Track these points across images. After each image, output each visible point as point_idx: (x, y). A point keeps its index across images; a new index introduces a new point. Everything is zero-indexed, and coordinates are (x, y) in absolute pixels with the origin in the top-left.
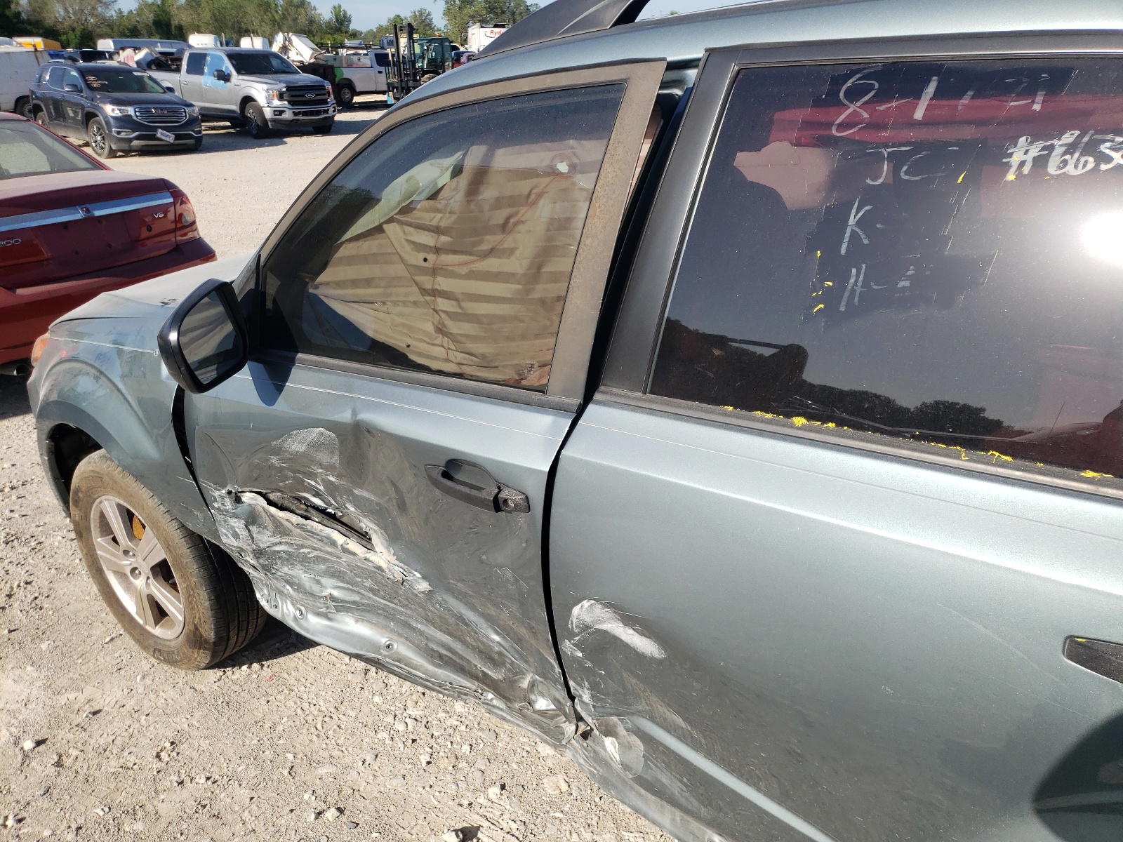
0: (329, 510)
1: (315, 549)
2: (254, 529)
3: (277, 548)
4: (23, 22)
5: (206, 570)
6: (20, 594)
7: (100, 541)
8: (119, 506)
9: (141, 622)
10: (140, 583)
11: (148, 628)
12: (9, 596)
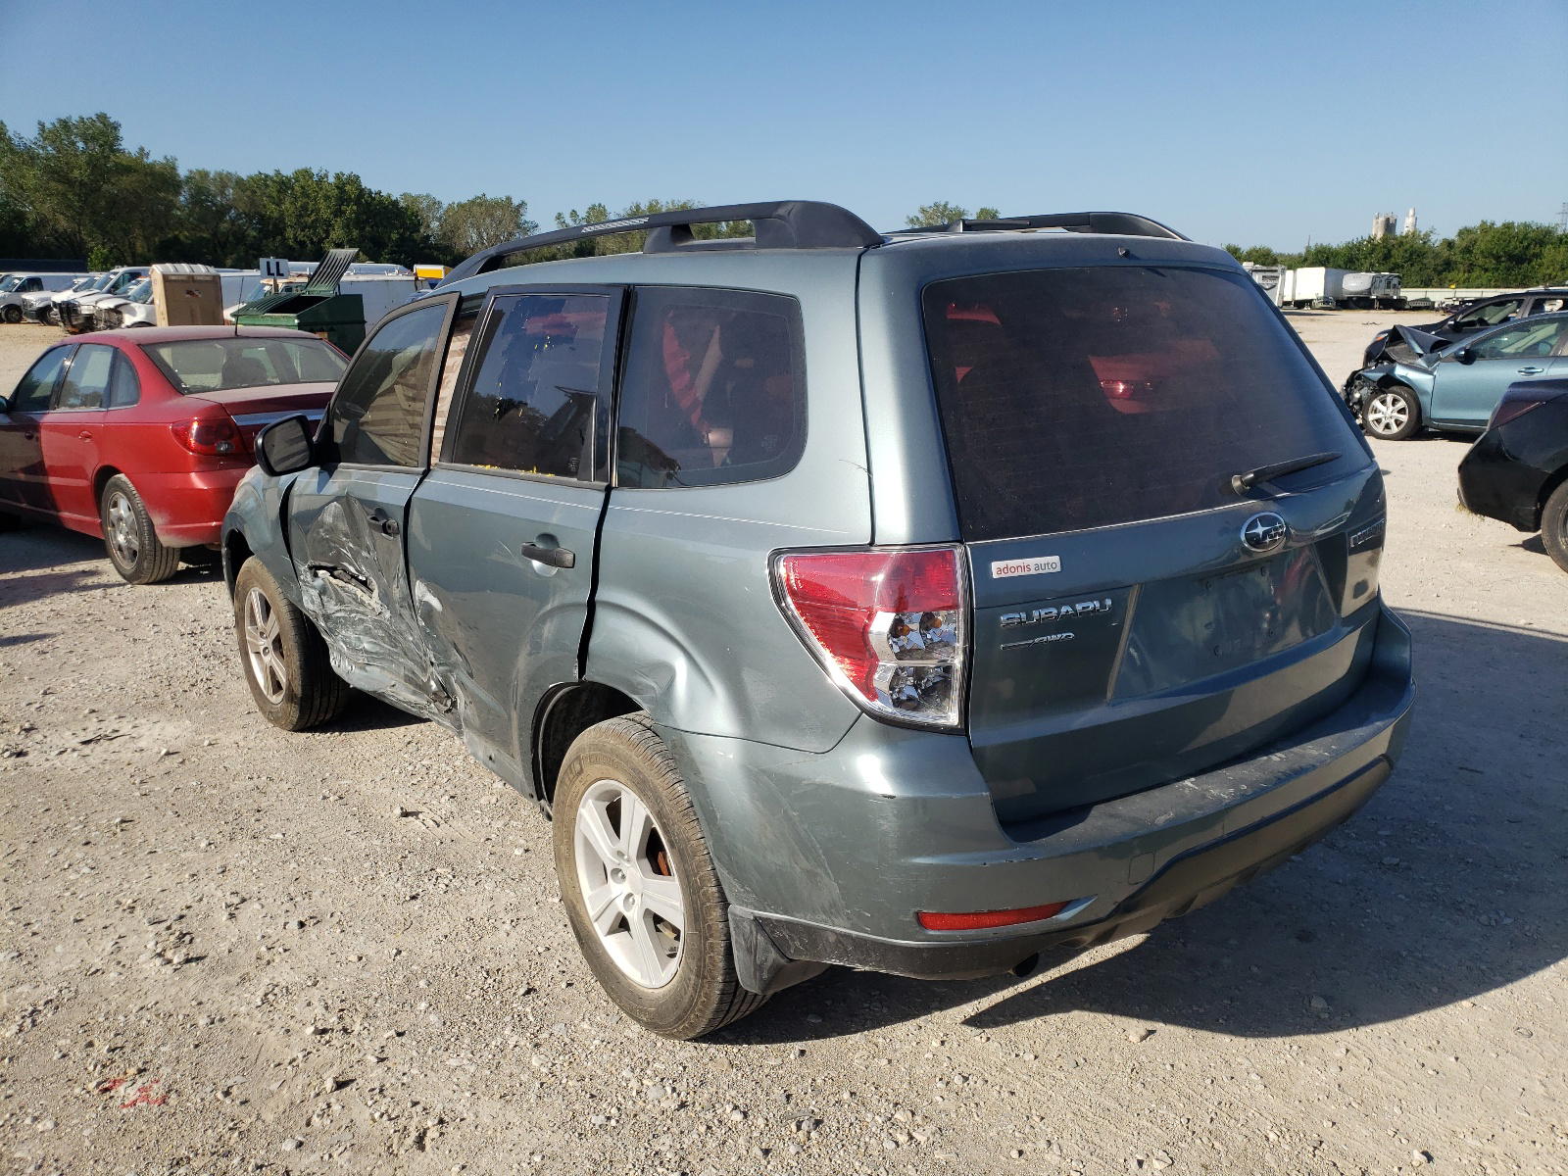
0: (360, 578)
1: (357, 612)
2: (325, 598)
3: (338, 615)
4: (431, 247)
5: (300, 638)
6: (200, 685)
7: (248, 628)
8: (261, 595)
9: (265, 693)
10: (267, 659)
11: (268, 697)
12: (193, 685)
